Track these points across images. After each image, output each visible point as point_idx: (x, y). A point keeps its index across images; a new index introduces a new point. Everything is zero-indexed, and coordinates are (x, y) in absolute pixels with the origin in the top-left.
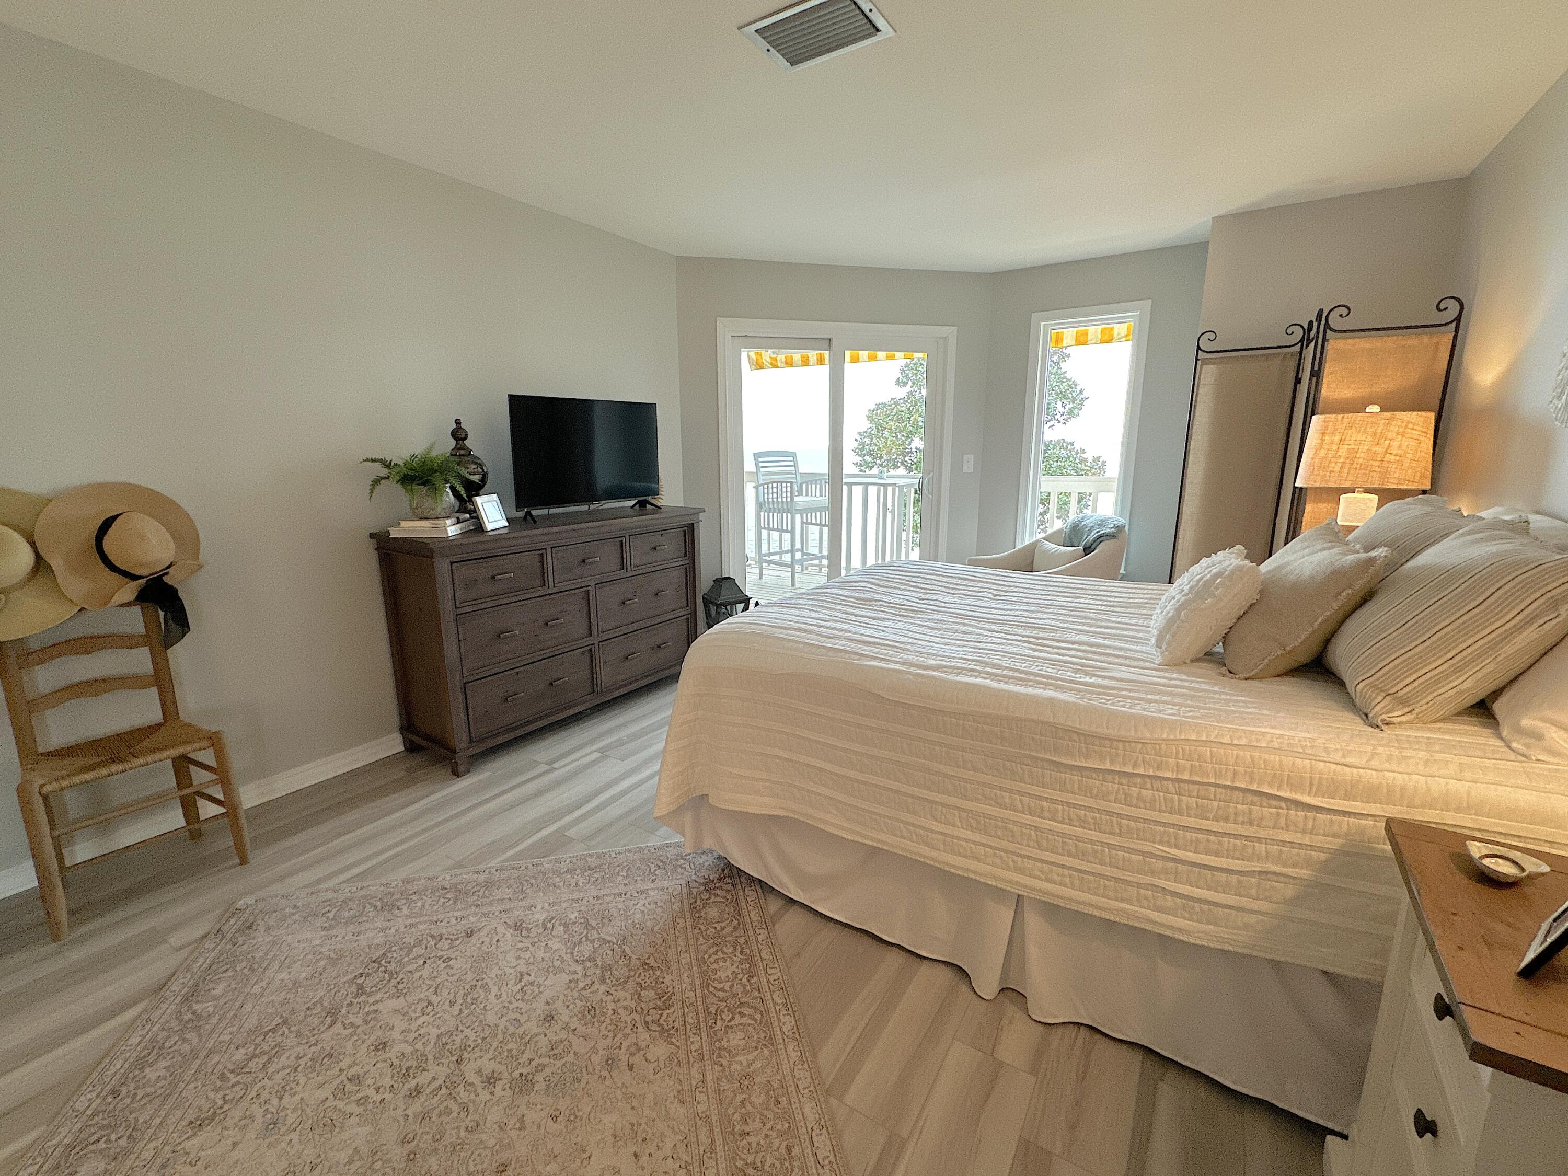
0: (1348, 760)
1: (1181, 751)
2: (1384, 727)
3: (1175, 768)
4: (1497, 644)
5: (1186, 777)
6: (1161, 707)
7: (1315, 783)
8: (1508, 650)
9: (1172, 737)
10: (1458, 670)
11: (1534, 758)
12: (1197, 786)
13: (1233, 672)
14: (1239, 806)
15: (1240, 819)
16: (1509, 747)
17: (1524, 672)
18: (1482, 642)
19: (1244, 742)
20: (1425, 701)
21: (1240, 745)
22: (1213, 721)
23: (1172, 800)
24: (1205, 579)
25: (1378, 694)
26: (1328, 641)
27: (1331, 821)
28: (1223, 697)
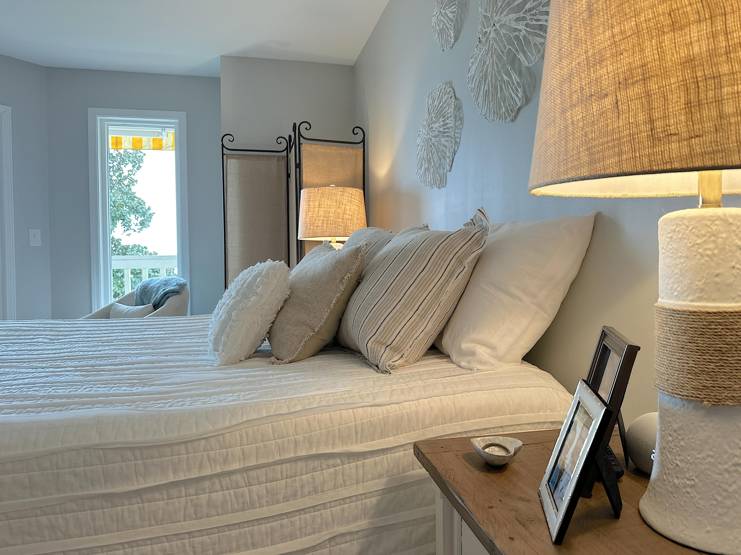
0: (378, 400)
1: (245, 435)
2: (391, 371)
3: (242, 457)
4: (438, 295)
5: (253, 463)
6: (222, 397)
7: (359, 430)
8: (444, 298)
9: (234, 422)
10: (422, 317)
11: (476, 369)
12: (263, 470)
13: (280, 358)
14: (304, 477)
15: (306, 490)
16: (460, 367)
17: (451, 316)
18: (431, 294)
19: (299, 408)
20: (409, 346)
21: (297, 412)
22: (270, 397)
23: (243, 496)
24: (248, 281)
25: (381, 347)
26: (340, 321)
27: (376, 463)
28: (276, 376)
